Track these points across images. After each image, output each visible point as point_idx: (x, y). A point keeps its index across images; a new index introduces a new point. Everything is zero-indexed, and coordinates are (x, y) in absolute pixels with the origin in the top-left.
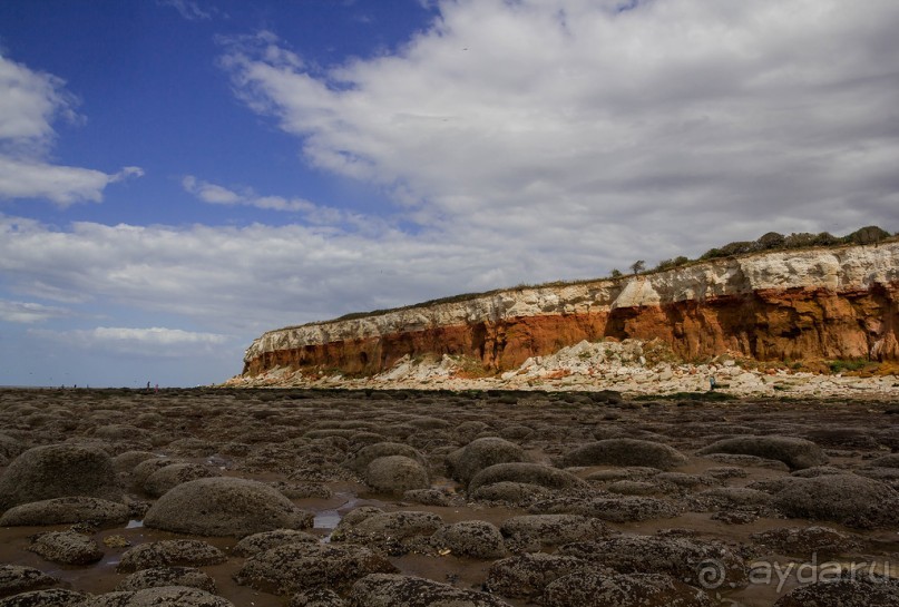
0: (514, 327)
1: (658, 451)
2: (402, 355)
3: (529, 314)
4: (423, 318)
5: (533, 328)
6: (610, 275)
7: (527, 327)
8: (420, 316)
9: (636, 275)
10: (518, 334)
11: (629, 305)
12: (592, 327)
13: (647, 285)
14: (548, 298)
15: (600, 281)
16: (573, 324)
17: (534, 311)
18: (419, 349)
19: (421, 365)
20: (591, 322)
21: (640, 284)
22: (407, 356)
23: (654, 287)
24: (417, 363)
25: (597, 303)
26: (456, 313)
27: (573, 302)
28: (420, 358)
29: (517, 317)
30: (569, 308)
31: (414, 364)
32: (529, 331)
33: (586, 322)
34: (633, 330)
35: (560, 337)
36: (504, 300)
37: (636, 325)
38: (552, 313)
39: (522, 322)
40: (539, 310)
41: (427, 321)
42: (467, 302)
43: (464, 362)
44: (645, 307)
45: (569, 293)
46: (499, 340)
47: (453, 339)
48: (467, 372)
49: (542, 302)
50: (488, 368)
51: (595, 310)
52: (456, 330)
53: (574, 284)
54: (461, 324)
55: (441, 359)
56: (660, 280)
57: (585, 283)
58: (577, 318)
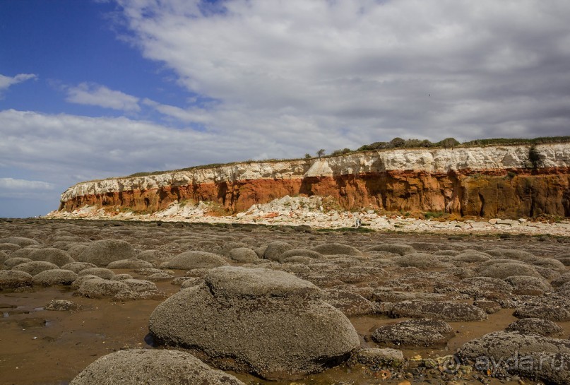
0: (244, 186)
2: (173, 200)
3: (254, 178)
4: (187, 178)
5: (256, 187)
6: (304, 157)
7: (253, 186)
8: (185, 176)
9: (319, 157)
10: (247, 190)
11: (314, 175)
12: (292, 188)
13: (326, 164)
14: (266, 169)
15: (298, 160)
16: (280, 185)
17: (257, 176)
18: (184, 197)
19: (185, 207)
20: (292, 185)
21: (321, 163)
22: (176, 201)
23: (330, 166)
24: (183, 205)
25: (295, 174)
26: (208, 175)
27: (282, 172)
28: (185, 203)
29: (247, 180)
30: (279, 176)
31: (181, 206)
32: (254, 188)
33: (288, 184)
34: (317, 190)
35: (273, 193)
36: (239, 169)
37: (318, 188)
38: (268, 178)
39: (249, 183)
40: (260, 176)
41: (189, 179)
42: (215, 169)
43: (212, 206)
44: (324, 177)
45: (279, 166)
46: (235, 193)
47: (206, 192)
48: (214, 212)
49: (262, 171)
50: (228, 210)
51: (294, 178)
52: (208, 186)
53: (282, 161)
54: (211, 182)
55: (197, 204)
56: (334, 162)
57: (289, 161)
58: (283, 181)
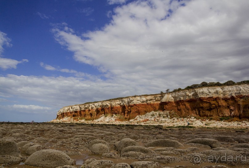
0: (133, 107)
1: (174, 142)
2: (102, 114)
4: (108, 104)
5: (139, 107)
6: (160, 93)
7: (137, 107)
8: (107, 103)
9: (167, 93)
10: (134, 109)
11: (165, 101)
13: (170, 96)
14: (143, 99)
15: (157, 94)
16: (150, 106)
17: (139, 102)
18: (107, 112)
19: (107, 117)
20: (155, 106)
21: (168, 95)
22: (103, 115)
23: (172, 96)
24: (106, 116)
25: (156, 101)
26: (117, 103)
27: (150, 100)
29: (134, 104)
30: (149, 102)
31: (105, 117)
32: (137, 108)
33: (153, 106)
34: (166, 108)
35: (146, 110)
36: (131, 99)
37: (167, 107)
38: (144, 103)
39: (135, 106)
40: (140, 102)
41: (109, 105)
42: (120, 100)
43: (119, 116)
44: (170, 102)
45: (149, 98)
46: (129, 110)
47: (116, 110)
48: (120, 119)
49: (141, 100)
50: (126, 118)
51: (156, 103)
52: (117, 108)
53: (150, 95)
54: (119, 106)
55: (112, 116)
56: (174, 94)
57: (153, 95)
58: (151, 104)
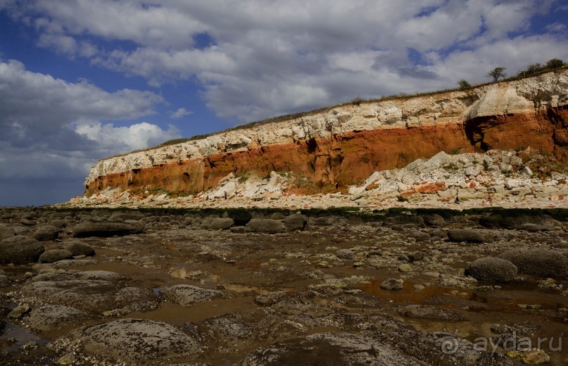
0: (351, 142)
2: (227, 173)
3: (369, 128)
4: (246, 139)
5: (373, 142)
6: (458, 86)
7: (366, 142)
8: (242, 136)
9: (496, 82)
10: (356, 149)
11: (491, 114)
12: (442, 139)
13: (511, 91)
14: (389, 110)
15: (450, 91)
16: (417, 137)
17: (372, 125)
18: (242, 167)
19: (248, 183)
20: (440, 134)
21: (502, 91)
22: (231, 174)
23: (520, 93)
24: (243, 180)
25: (446, 115)
26: (281, 132)
27: (417, 114)
28: (246, 176)
29: (355, 131)
30: (413, 121)
31: (240, 181)
32: (369, 145)
33: (433, 134)
34: (497, 140)
35: (404, 151)
36: (339, 115)
37: (500, 135)
38: (393, 126)
39: (359, 136)
40: (379, 124)
41: (250, 141)
42: (293, 121)
43: (293, 179)
44: (511, 115)
45: (414, 105)
46: (333, 155)
47: (278, 157)
48: (300, 188)
49: (382, 115)
50: (321, 185)
51: (442, 122)
52: (282, 149)
53: (418, 96)
54: (286, 142)
55: (268, 177)
56: (531, 84)
57: (431, 94)
58: (422, 131)
